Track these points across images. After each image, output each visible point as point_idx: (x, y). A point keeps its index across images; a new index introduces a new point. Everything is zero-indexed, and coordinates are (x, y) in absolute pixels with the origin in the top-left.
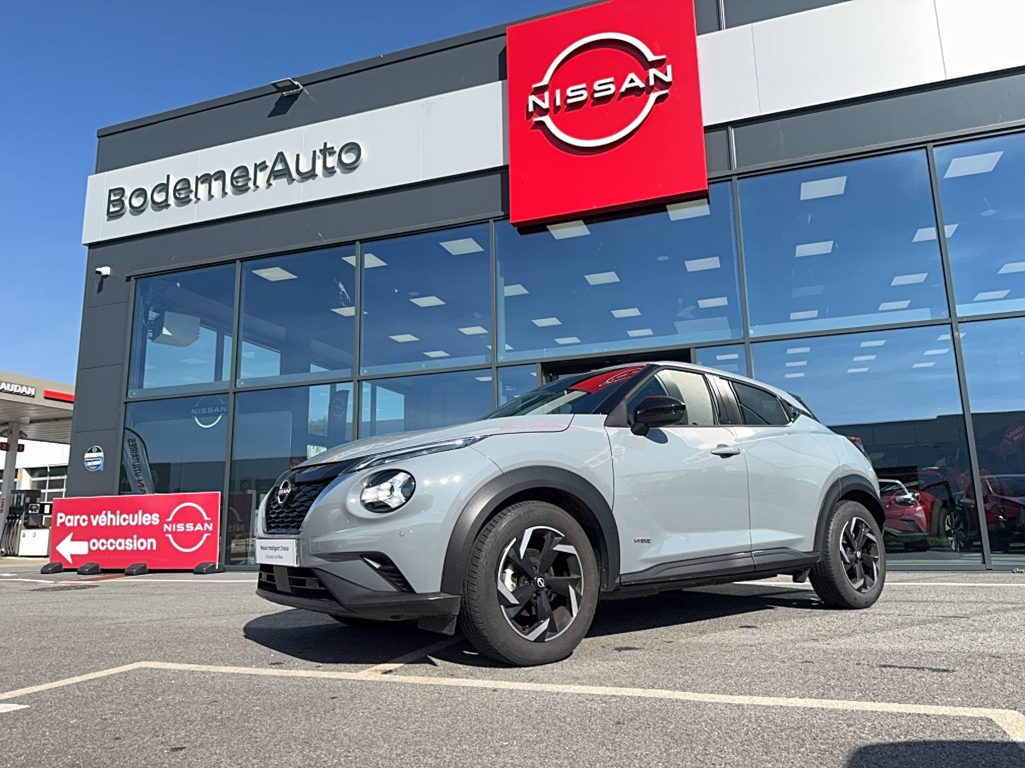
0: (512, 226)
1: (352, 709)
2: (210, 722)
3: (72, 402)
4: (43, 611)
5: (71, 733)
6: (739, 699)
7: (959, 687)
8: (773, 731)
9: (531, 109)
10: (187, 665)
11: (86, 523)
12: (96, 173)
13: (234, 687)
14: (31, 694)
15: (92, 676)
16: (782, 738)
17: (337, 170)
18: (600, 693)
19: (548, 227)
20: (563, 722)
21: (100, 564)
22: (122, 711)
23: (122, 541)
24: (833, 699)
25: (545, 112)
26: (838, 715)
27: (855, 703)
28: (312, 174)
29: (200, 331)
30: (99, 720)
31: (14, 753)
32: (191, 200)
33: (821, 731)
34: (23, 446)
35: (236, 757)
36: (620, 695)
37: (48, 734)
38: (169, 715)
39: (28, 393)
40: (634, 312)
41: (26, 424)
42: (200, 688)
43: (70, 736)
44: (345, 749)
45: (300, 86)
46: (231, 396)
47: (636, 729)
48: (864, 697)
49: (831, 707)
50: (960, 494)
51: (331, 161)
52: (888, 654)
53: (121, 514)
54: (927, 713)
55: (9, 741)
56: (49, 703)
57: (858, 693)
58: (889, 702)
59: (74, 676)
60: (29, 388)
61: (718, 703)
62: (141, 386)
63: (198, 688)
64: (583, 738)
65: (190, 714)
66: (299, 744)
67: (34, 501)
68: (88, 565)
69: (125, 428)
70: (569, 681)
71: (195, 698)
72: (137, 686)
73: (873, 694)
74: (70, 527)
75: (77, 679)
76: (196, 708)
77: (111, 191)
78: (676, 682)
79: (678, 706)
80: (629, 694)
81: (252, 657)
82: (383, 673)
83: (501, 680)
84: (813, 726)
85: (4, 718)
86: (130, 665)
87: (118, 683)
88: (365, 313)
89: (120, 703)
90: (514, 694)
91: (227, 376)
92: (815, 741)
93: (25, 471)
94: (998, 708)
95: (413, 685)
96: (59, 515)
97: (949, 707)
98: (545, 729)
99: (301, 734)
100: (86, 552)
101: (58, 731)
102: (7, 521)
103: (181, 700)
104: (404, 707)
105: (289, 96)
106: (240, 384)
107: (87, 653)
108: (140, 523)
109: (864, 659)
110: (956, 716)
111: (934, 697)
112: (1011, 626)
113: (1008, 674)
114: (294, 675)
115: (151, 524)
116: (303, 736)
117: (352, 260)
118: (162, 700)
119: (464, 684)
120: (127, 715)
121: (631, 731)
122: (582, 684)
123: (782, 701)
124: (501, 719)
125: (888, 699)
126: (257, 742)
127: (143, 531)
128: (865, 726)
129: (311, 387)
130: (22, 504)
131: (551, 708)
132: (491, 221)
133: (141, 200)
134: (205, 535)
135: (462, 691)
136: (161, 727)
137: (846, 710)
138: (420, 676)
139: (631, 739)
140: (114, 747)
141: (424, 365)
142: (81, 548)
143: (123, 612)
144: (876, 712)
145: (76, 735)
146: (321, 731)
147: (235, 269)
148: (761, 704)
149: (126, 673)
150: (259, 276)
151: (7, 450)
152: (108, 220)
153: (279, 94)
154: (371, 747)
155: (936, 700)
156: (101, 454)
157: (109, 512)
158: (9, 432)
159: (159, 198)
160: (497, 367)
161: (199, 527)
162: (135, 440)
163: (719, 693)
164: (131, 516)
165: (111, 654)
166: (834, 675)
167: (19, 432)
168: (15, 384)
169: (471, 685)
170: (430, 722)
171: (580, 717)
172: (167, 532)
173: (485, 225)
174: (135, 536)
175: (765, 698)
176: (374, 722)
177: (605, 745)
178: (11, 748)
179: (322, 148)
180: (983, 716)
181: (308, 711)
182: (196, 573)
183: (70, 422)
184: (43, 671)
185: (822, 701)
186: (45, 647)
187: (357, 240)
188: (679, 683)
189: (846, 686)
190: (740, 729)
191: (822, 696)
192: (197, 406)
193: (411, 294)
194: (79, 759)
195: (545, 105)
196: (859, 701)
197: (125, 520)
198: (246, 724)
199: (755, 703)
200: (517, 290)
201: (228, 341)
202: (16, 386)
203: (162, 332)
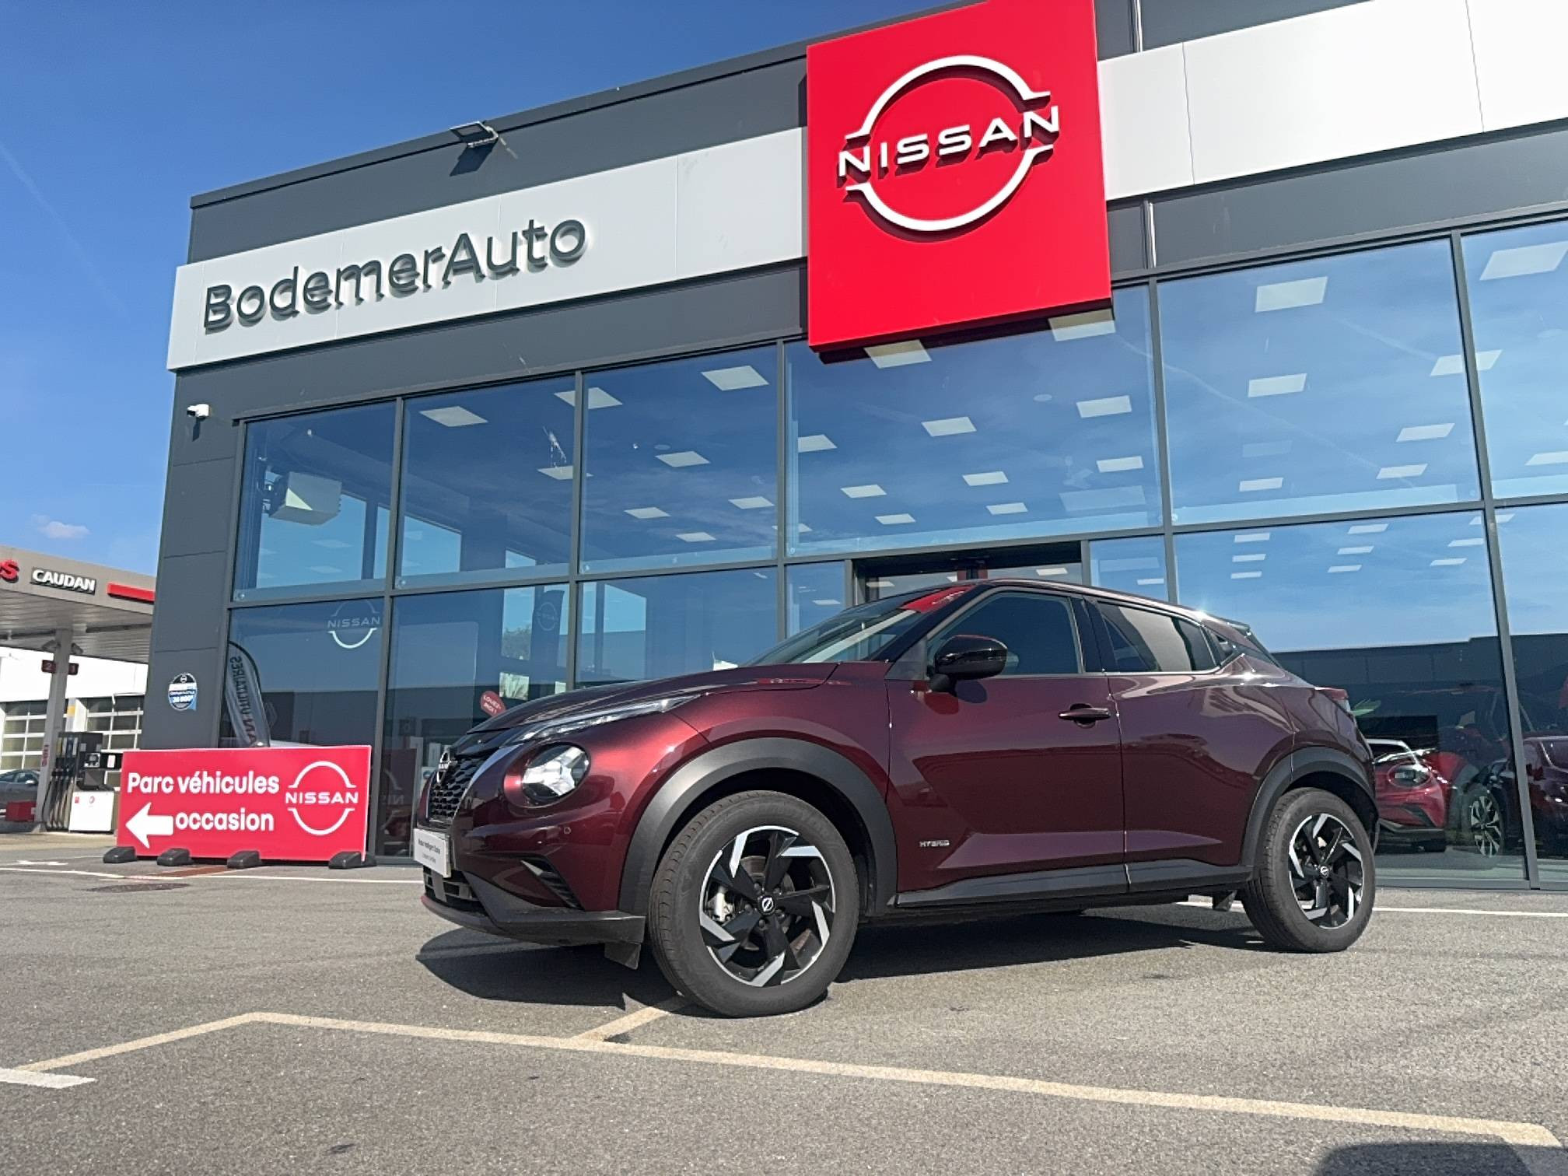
0: (811, 351)
1: (560, 1096)
2: (354, 1112)
3: (151, 603)
4: (109, 926)
5: (156, 1123)
6: (1129, 1095)
7: (1462, 1085)
8: (1174, 1149)
9: (842, 172)
10: (319, 1019)
11: (171, 789)
12: (189, 263)
13: (389, 1057)
14: (97, 1060)
15: (183, 1033)
16: (1186, 1161)
17: (549, 261)
18: (924, 1080)
19: (868, 350)
20: (867, 1125)
21: (190, 850)
22: (228, 1090)
23: (224, 816)
24: (1268, 1099)
25: (864, 177)
26: (1273, 1126)
27: (1301, 1107)
28: (511, 268)
29: (341, 503)
30: (196, 1104)
31: (79, 1153)
32: (329, 305)
33: (1244, 1150)
34: (77, 666)
35: (392, 1168)
36: (952, 1084)
37: (124, 1124)
38: (296, 1099)
39: (86, 588)
40: (997, 477)
41: (80, 634)
42: (340, 1057)
43: (156, 1129)
44: (549, 1158)
45: (494, 133)
46: (387, 600)
47: (973, 1140)
48: (1317, 1098)
49: (1265, 1112)
50: (1500, 763)
51: (540, 249)
52: (1362, 1028)
53: (222, 777)
54: (1407, 1125)
55: (70, 1134)
56: (124, 1075)
57: (1308, 1091)
58: (1353, 1106)
59: (158, 1033)
60: (87, 581)
61: (1097, 1101)
62: (252, 583)
63: (337, 1058)
64: (894, 1151)
65: (326, 1098)
66: (482, 1151)
67: (91, 749)
68: (174, 852)
69: (229, 642)
70: (880, 1060)
71: (333, 1074)
72: (249, 1051)
73: (1331, 1092)
74: (148, 794)
75: (163, 1038)
76: (334, 1089)
77: (210, 290)
78: (1037, 1065)
79: (1037, 1104)
80: (967, 1084)
81: (415, 1010)
82: (605, 1040)
83: (780, 1056)
84: (1234, 1142)
85: (61, 1098)
86: (238, 1017)
87: (222, 1046)
88: (588, 475)
89: (224, 1078)
90: (797, 1079)
91: (381, 571)
92: (1235, 1167)
93: (78, 703)
94: (1515, 1121)
95: (650, 1060)
96: (132, 775)
97: (1440, 1117)
98: (839, 1136)
99: (486, 1134)
100: (169, 831)
101: (138, 1121)
102: (51, 778)
103: (312, 1075)
104: (635, 1095)
105: (477, 148)
106: (402, 585)
107: (175, 996)
108: (250, 791)
109: (1323, 1035)
110: (1451, 1132)
111: (1421, 1101)
112: (1556, 986)
113: (1538, 1065)
114: (477, 1039)
115: (267, 792)
116: (486, 1138)
117: (569, 397)
118: (286, 1075)
119: (725, 1061)
120: (236, 1097)
121: (964, 1143)
122: (899, 1066)
123: (1192, 1101)
124: (775, 1118)
125: (1352, 1102)
126: (421, 1146)
127: (255, 803)
128: (1311, 1145)
129: (506, 590)
130: (74, 753)
131: (850, 1104)
132: (780, 342)
133: (256, 302)
134: (347, 811)
135: (721, 1072)
136: (284, 1119)
137: (1287, 1118)
138: (660, 1046)
139: (964, 1156)
140: (218, 1148)
141: (675, 560)
142: (163, 826)
143: (226, 930)
144: (1332, 1121)
145: (164, 1128)
146: (514, 1131)
147: (394, 408)
148: (1161, 1104)
149: (233, 1030)
150: (430, 419)
151: (53, 671)
152: (207, 333)
153: (463, 146)
154: (587, 1158)
155: (1424, 1105)
156: (193, 686)
157: (205, 773)
158: (55, 645)
159: (281, 301)
160: (785, 565)
161: (338, 798)
162: (240, 659)
163: (1100, 1085)
164: (237, 779)
165: (210, 999)
166: (1276, 1060)
167: (70, 645)
168: (65, 574)
169: (735, 1062)
170: (672, 1121)
171: (892, 1118)
172: (291, 804)
173: (772, 348)
174: (243, 810)
175: (1169, 1095)
176: (591, 1118)
177: (924, 1164)
178: (73, 1144)
179: (526, 227)
180: (1490, 1133)
181: (496, 1099)
182: (332, 867)
183: (148, 631)
184: (113, 1024)
185: (1252, 1103)
186: (114, 985)
187: (578, 369)
188: (1042, 1067)
189: (1291, 1078)
190: (1125, 1145)
191: (1252, 1095)
192: (335, 615)
193: (659, 447)
194: (169, 1164)
195: (865, 167)
196: (1307, 1103)
197: (228, 785)
198: (407, 1116)
199: (1151, 1104)
200: (818, 443)
201: (384, 516)
202: (67, 577)
203: (284, 502)
